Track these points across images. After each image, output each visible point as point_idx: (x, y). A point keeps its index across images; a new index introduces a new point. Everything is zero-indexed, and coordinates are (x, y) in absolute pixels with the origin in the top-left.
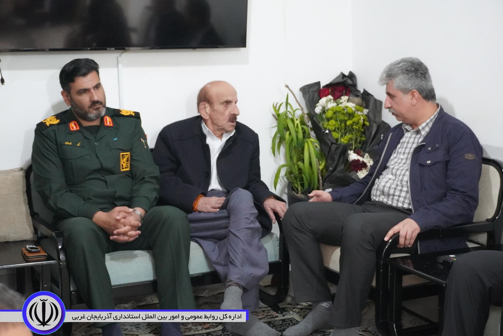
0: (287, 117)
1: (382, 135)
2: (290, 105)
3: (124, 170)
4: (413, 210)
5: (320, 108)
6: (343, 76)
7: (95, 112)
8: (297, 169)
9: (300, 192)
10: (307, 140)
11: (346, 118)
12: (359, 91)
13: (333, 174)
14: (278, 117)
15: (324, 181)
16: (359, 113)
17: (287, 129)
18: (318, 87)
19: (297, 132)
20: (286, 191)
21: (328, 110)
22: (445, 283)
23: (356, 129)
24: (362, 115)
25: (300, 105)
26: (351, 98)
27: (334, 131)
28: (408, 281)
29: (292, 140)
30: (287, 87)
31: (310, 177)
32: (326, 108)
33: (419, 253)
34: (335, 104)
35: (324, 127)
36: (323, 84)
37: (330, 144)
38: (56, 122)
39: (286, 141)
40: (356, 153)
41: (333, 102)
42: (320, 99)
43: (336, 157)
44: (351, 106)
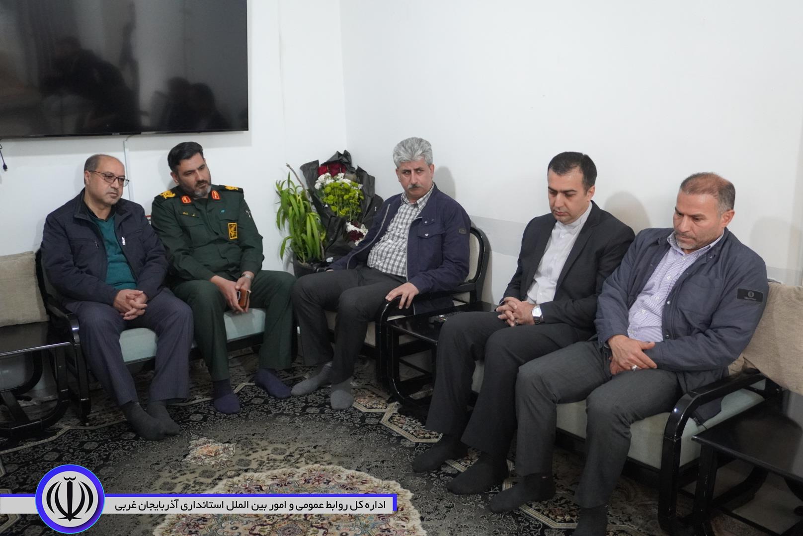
0: (289, 194)
1: (376, 207)
2: (292, 182)
3: (233, 238)
4: (407, 278)
5: (320, 184)
6: (339, 154)
7: (201, 190)
8: (301, 240)
9: (304, 261)
10: (309, 214)
11: (343, 193)
12: (354, 168)
13: (334, 244)
14: (281, 193)
15: (325, 251)
16: (355, 188)
17: (290, 204)
18: (316, 165)
19: (299, 207)
20: (292, 260)
21: (326, 186)
22: (437, 343)
23: (352, 203)
24: (357, 190)
25: (301, 183)
26: (346, 174)
27: (333, 205)
28: (403, 340)
29: (295, 214)
30: (288, 166)
31: (313, 247)
32: (325, 184)
33: (415, 314)
34: (333, 180)
35: (323, 202)
36: (321, 163)
37: (330, 217)
38: (173, 195)
39: (290, 215)
40: (353, 225)
41: (331, 179)
42: (319, 176)
43: (336, 229)
44: (347, 181)
